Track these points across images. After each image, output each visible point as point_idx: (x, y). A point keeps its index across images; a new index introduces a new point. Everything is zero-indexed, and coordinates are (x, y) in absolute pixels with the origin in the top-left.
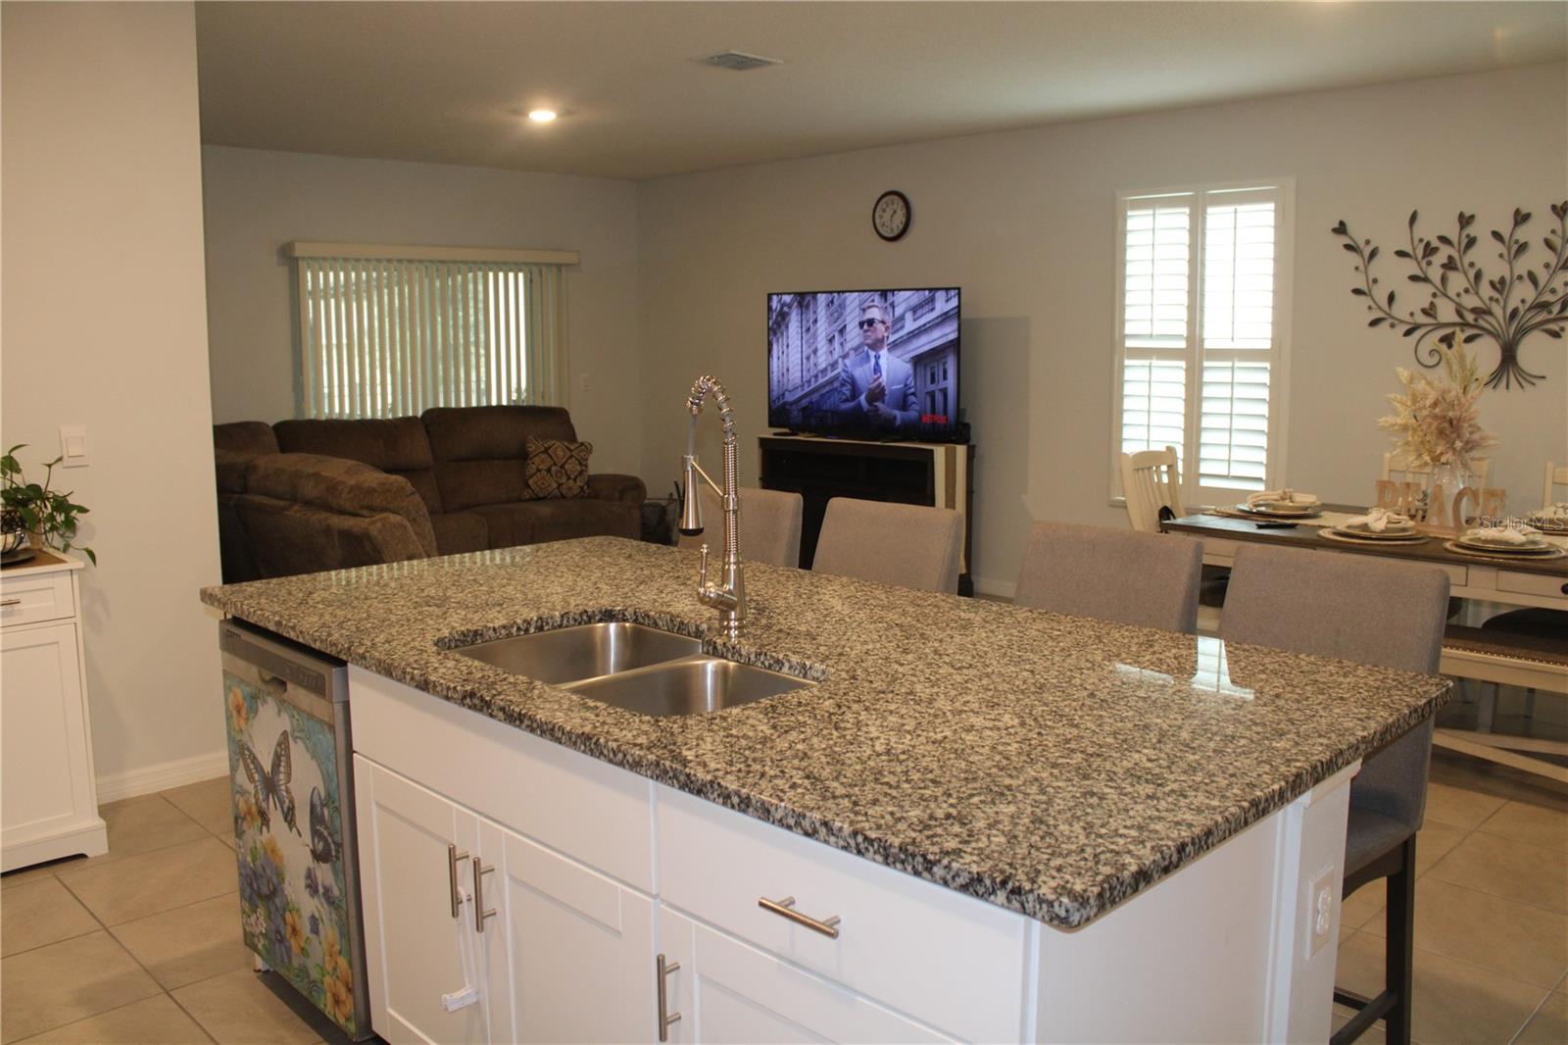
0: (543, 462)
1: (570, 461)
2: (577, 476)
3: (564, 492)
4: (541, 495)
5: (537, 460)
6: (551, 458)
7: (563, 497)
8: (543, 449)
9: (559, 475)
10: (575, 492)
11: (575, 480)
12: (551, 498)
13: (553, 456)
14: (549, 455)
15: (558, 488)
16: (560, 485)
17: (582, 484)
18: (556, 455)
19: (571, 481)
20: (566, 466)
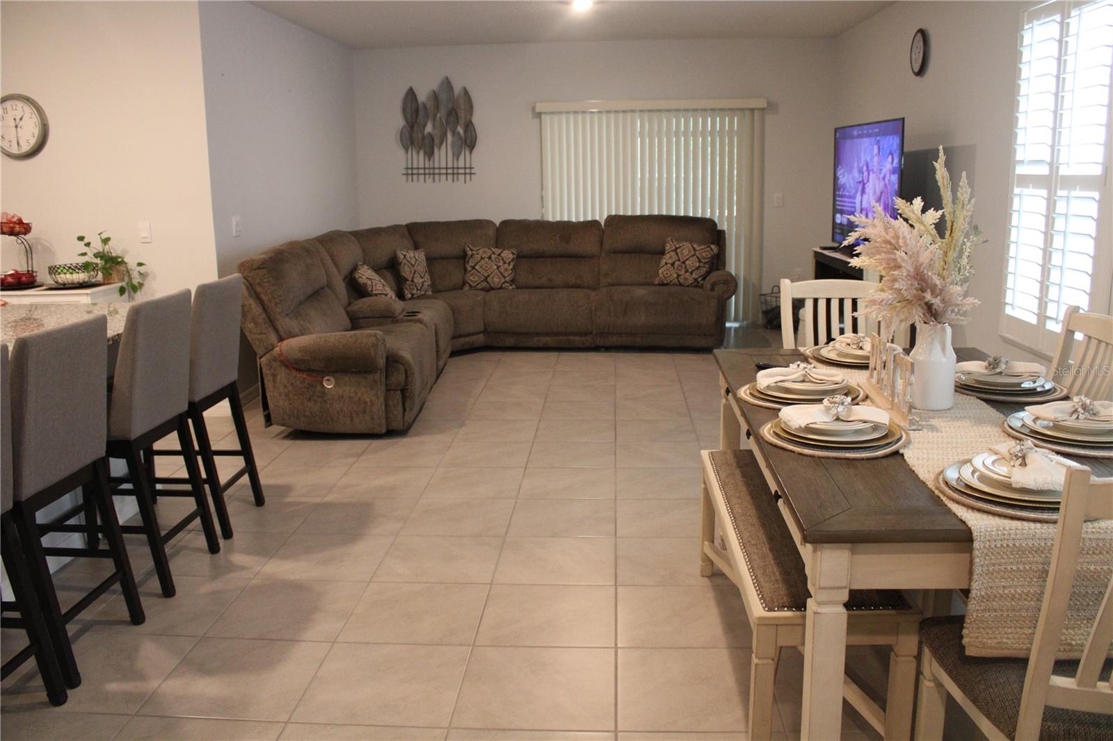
0: (671, 258)
1: (691, 258)
2: (694, 271)
3: (681, 281)
4: (665, 282)
5: (668, 256)
6: (678, 256)
7: (681, 285)
8: (674, 248)
9: (680, 268)
10: (690, 282)
11: (691, 273)
12: (672, 285)
13: (680, 255)
14: (677, 254)
15: (677, 278)
16: (679, 276)
17: (696, 277)
18: (682, 254)
19: (688, 274)
20: (687, 262)
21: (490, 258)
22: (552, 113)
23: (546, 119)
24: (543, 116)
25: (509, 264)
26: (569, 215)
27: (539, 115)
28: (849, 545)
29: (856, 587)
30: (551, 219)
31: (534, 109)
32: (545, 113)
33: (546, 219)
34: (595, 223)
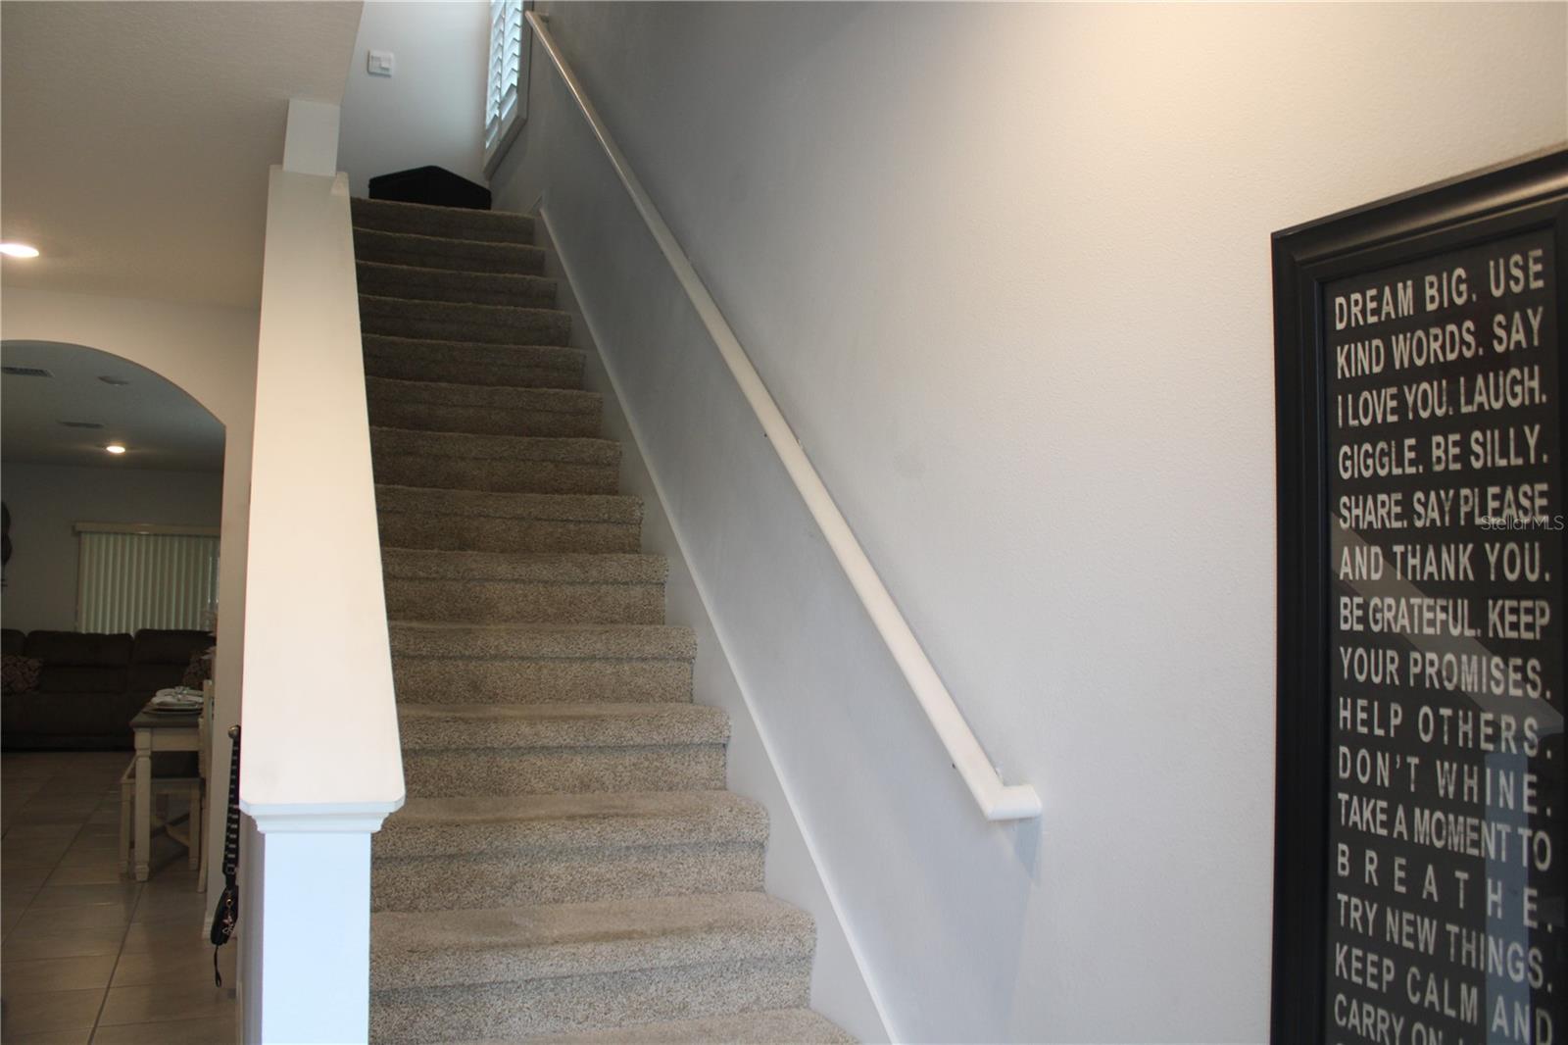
21: (15, 665)
22: (92, 533)
23: (86, 539)
24: (83, 535)
25: (34, 672)
26: (103, 628)
27: (78, 534)
28: (149, 729)
29: (155, 749)
30: (84, 632)
31: (73, 528)
32: (86, 532)
33: (78, 631)
34: (127, 636)
